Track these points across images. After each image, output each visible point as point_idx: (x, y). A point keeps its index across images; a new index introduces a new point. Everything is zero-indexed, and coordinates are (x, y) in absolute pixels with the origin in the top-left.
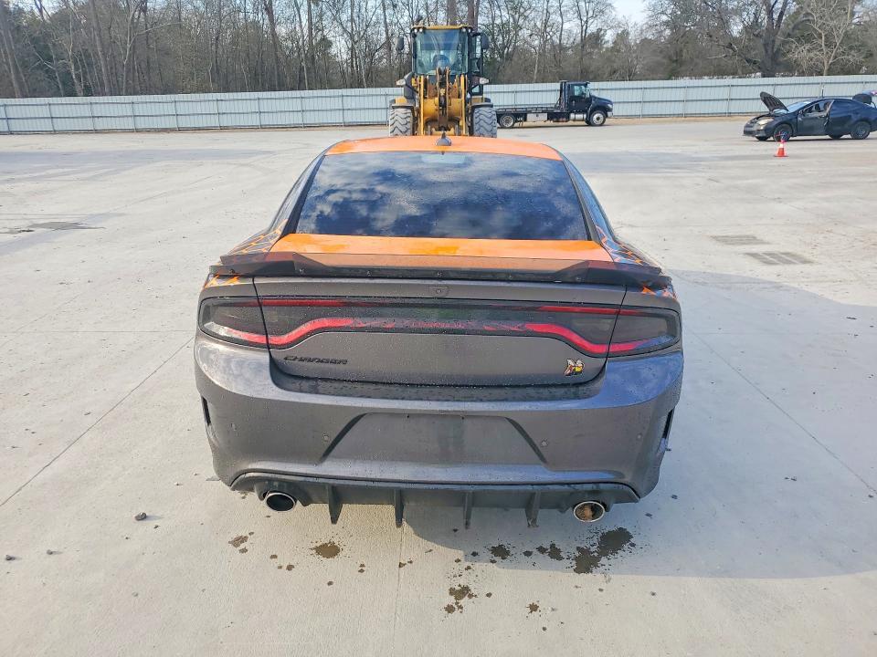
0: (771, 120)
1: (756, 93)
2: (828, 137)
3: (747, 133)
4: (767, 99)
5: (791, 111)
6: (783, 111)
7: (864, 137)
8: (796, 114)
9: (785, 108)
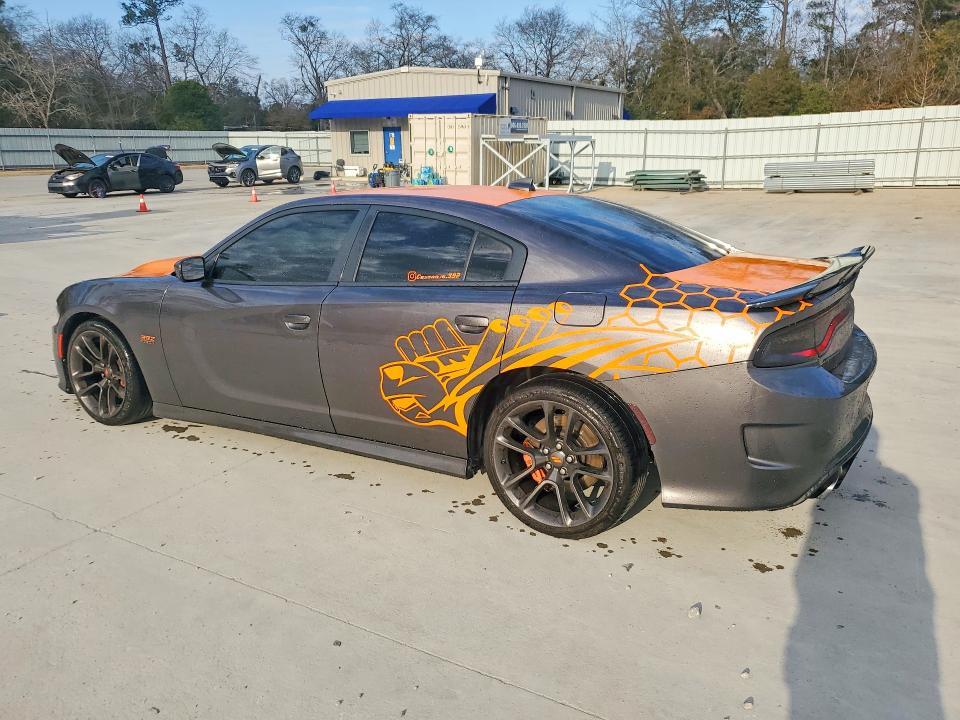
0: (81, 175)
1: (49, 144)
2: (133, 191)
3: (52, 190)
4: (63, 151)
5: (99, 164)
6: (88, 165)
7: (171, 191)
8: (103, 169)
9: (92, 163)
